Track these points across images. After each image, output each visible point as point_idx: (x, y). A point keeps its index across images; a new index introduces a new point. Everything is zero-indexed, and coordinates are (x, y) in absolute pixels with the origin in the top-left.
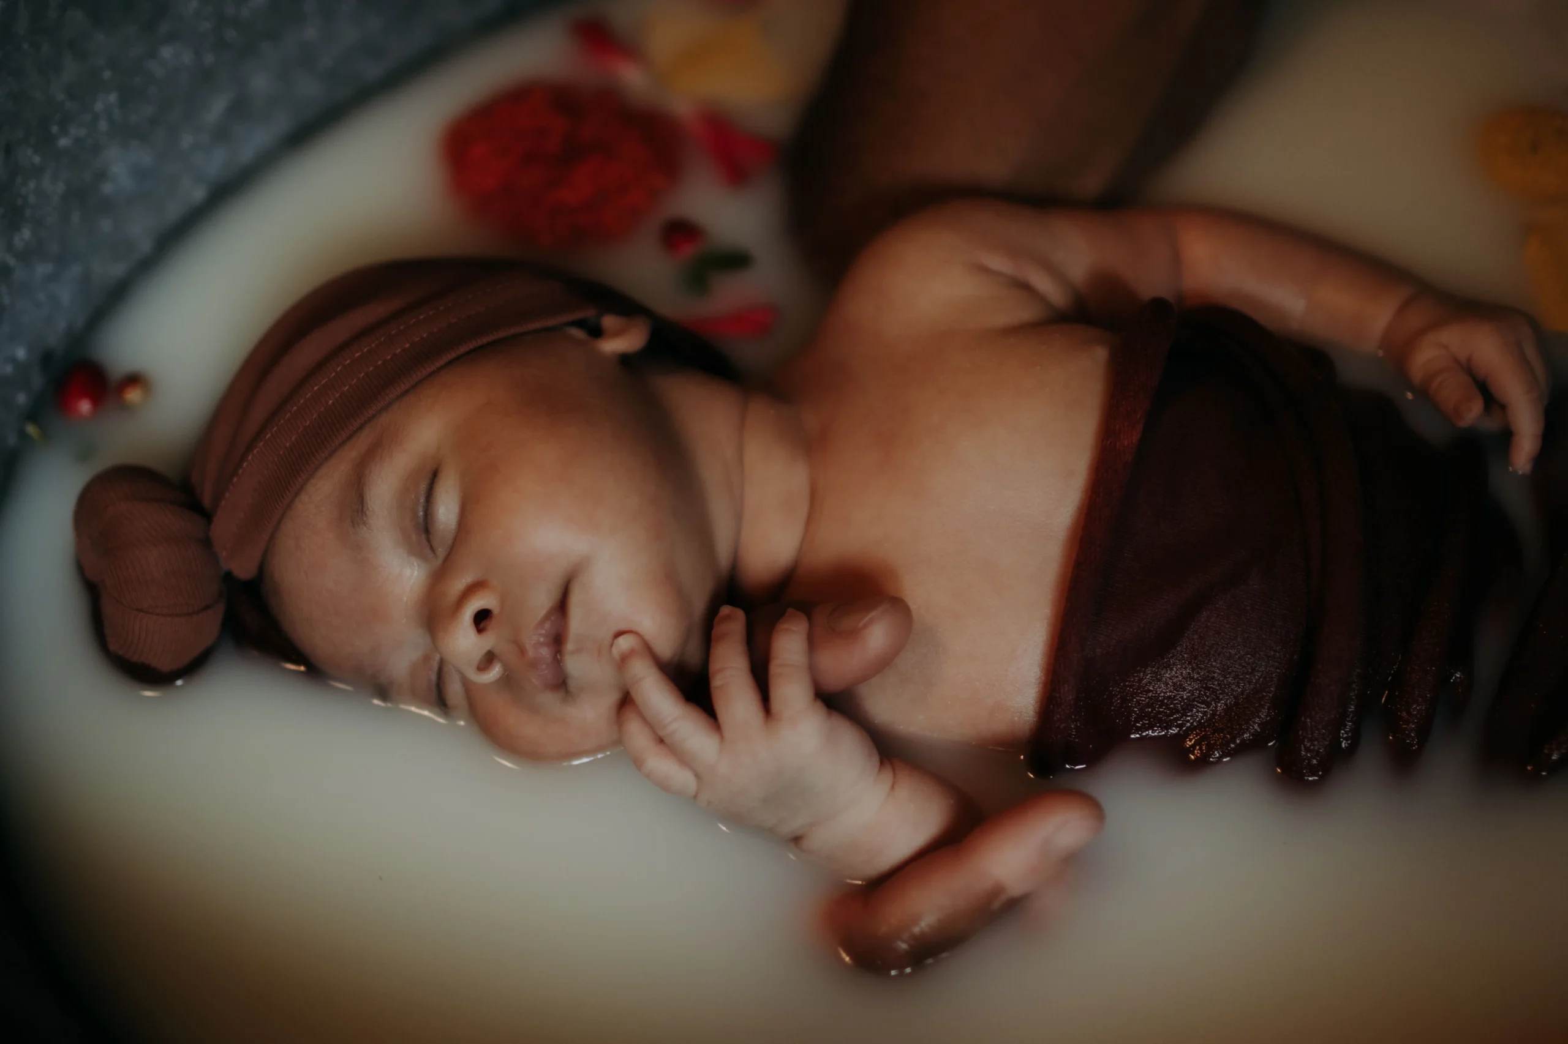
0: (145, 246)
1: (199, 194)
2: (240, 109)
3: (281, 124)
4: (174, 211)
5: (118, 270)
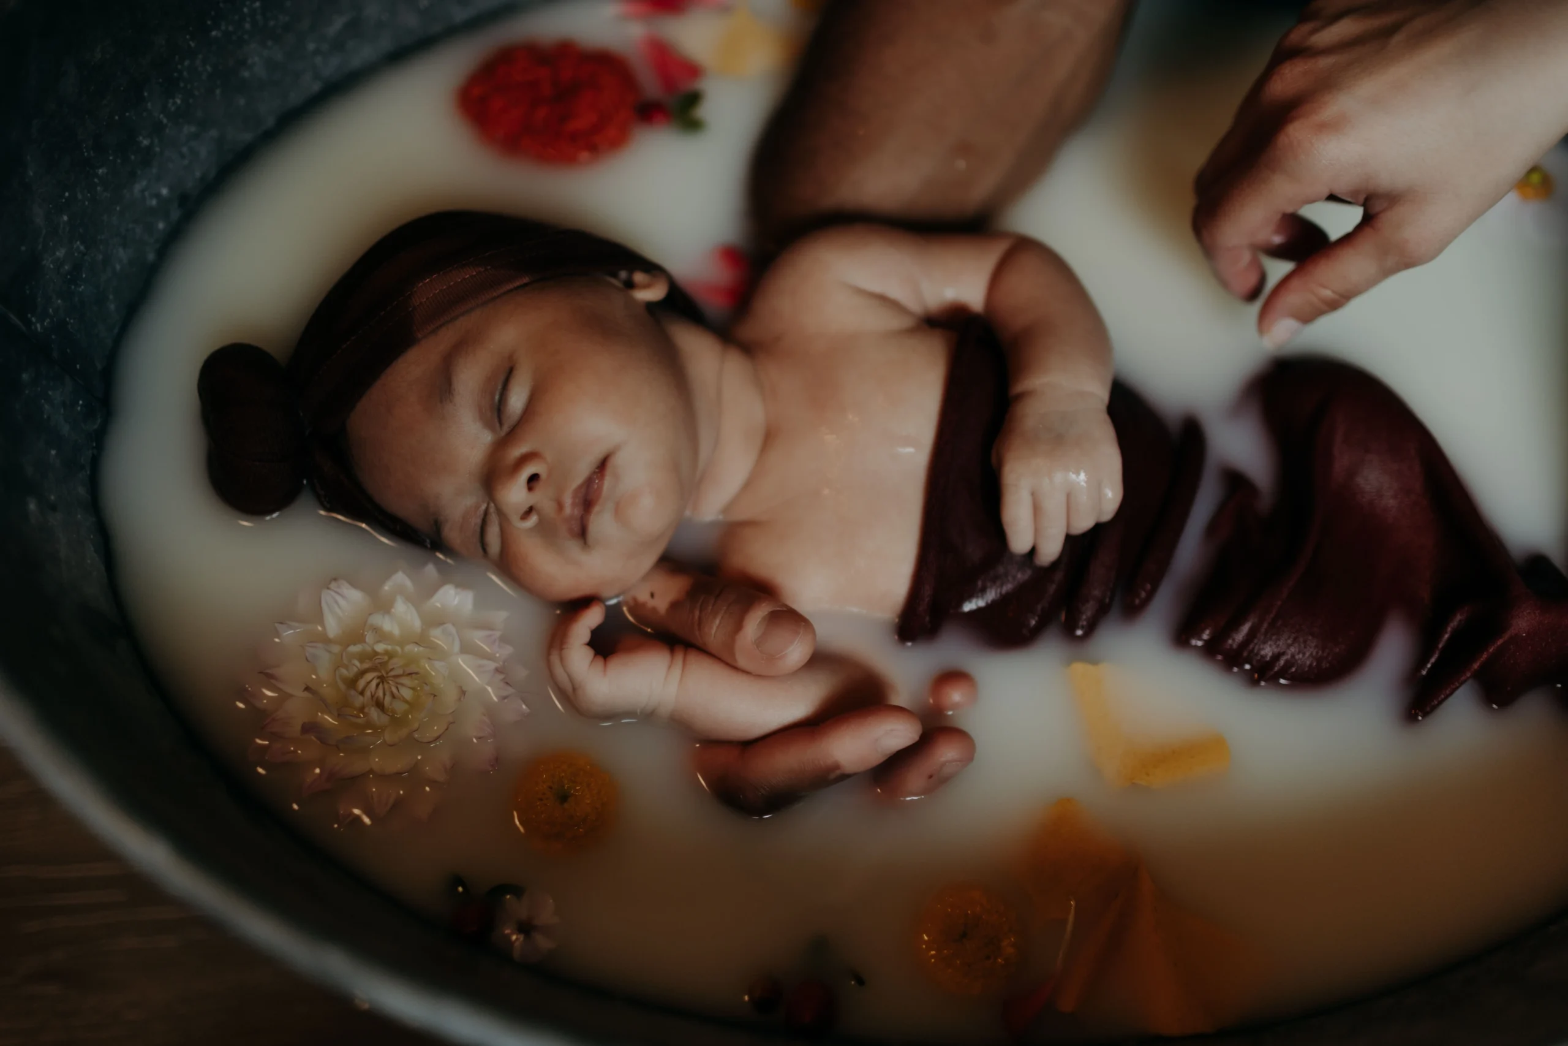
0: (270, 122)
1: (316, 87)
2: (354, 28)
3: (385, 44)
4: (295, 98)
5: (247, 137)
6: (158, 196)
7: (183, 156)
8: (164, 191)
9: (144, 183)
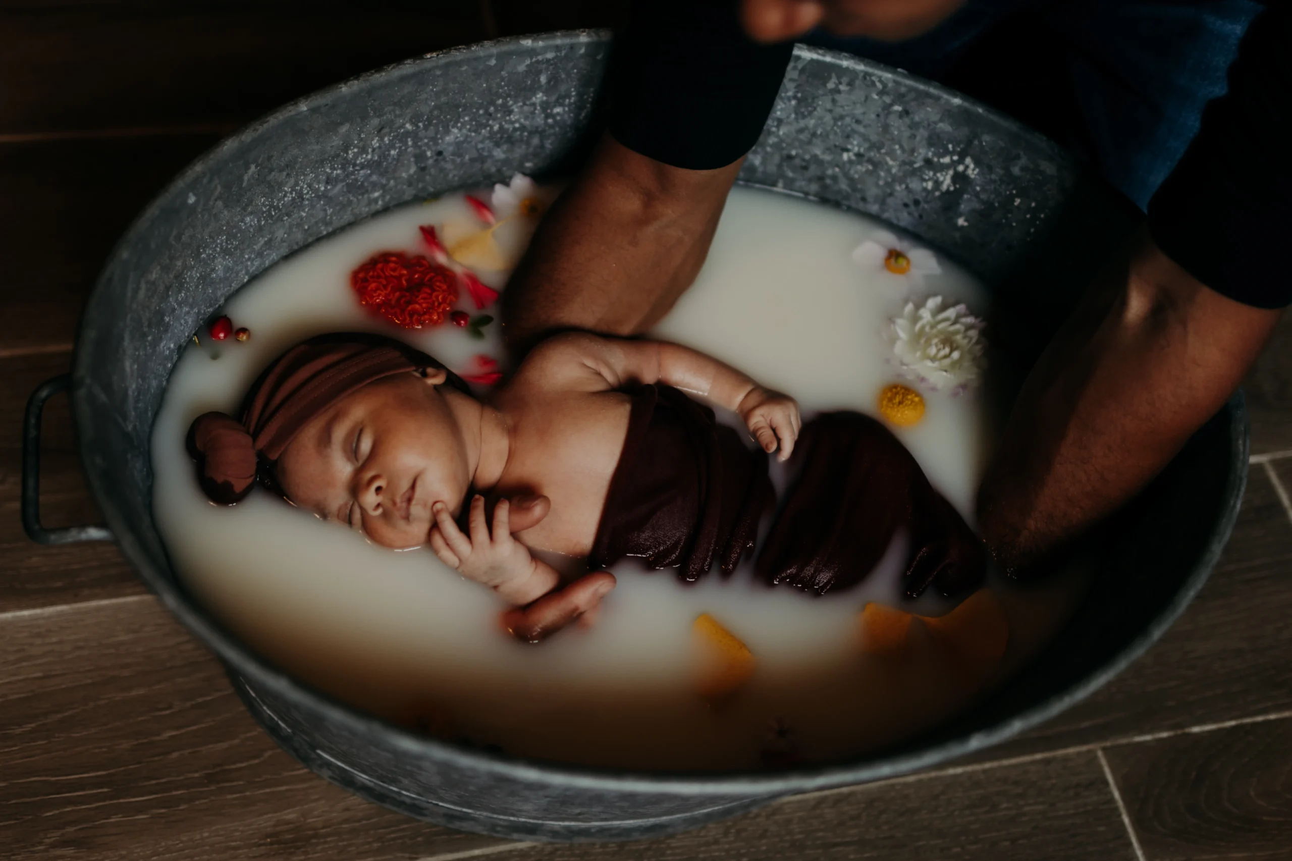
6: (169, 348)
7: (181, 325)
8: (172, 346)
9: (165, 342)
